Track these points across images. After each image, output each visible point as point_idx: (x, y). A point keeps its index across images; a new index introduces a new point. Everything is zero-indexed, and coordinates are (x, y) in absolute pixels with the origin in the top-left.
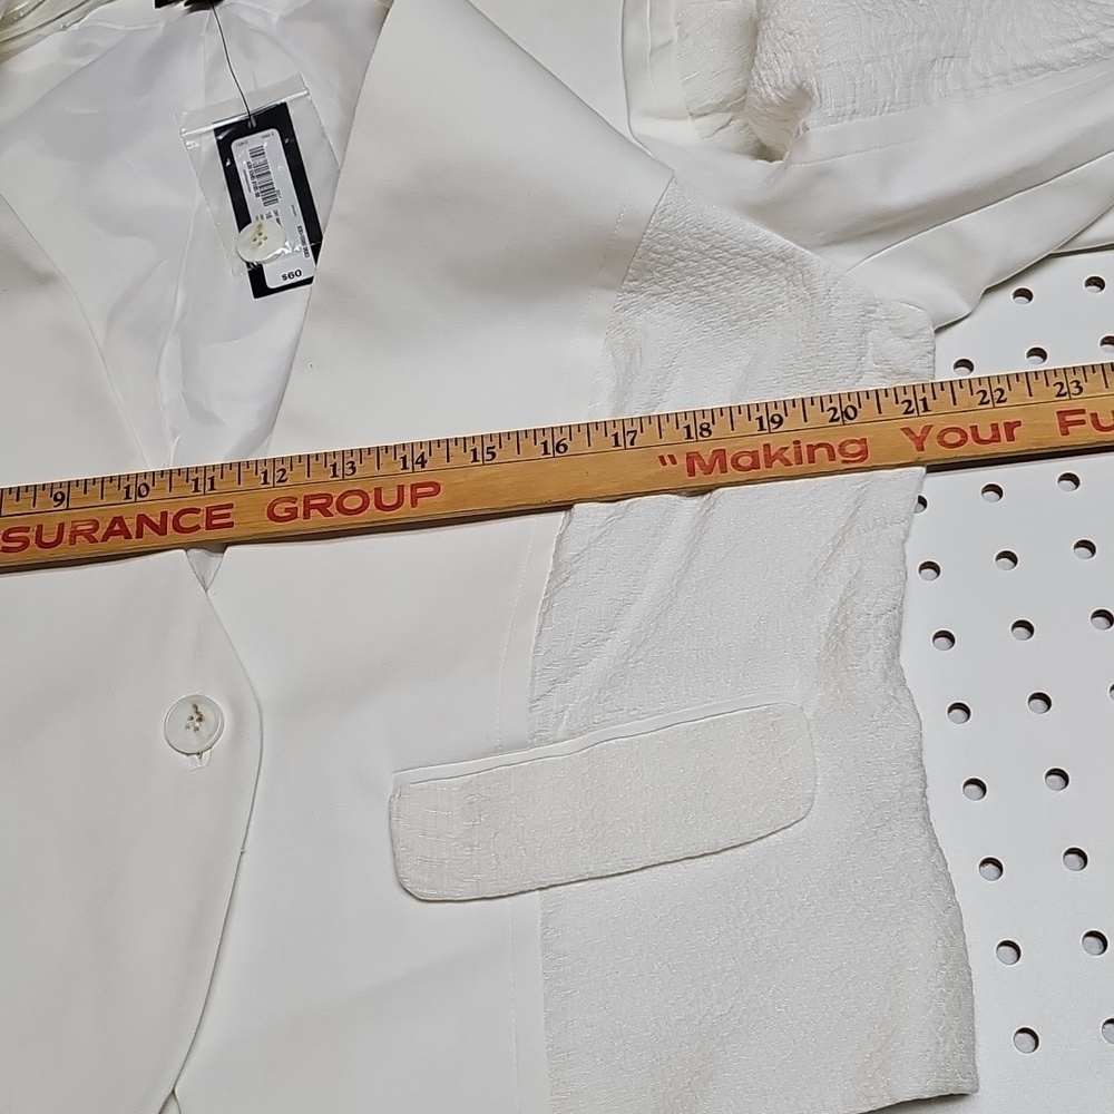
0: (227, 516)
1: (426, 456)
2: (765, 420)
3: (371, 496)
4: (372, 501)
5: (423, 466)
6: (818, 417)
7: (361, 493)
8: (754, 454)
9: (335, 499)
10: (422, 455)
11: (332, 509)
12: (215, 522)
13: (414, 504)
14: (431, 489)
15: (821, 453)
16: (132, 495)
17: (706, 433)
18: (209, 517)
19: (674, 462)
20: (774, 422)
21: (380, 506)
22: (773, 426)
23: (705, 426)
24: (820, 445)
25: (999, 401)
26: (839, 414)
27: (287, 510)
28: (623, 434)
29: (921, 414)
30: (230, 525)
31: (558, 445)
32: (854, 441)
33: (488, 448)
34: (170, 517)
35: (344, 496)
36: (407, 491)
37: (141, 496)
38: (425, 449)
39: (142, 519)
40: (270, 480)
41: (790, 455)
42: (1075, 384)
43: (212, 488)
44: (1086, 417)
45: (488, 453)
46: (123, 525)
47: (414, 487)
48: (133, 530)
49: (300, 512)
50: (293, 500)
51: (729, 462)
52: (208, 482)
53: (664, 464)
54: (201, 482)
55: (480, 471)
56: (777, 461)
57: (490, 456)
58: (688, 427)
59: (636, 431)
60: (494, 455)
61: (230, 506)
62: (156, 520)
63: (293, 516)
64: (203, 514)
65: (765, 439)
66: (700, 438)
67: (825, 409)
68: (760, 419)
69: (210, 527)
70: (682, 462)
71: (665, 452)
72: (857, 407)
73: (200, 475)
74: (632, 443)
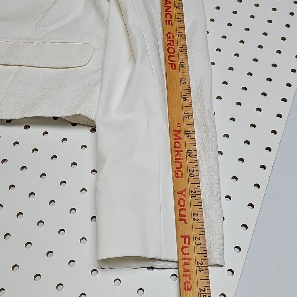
0: (169, 24)
1: (184, 68)
2: (191, 152)
3: (173, 55)
4: (171, 55)
5: (181, 67)
6: (191, 166)
7: (174, 53)
8: (179, 147)
9: (172, 47)
10: (184, 67)
11: (169, 46)
12: (168, 22)
13: (170, 64)
14: (174, 68)
15: (179, 165)
16: (177, 6)
17: (187, 136)
18: (169, 21)
19: (178, 127)
20: (190, 154)
21: (169, 56)
22: (189, 154)
23: (190, 136)
24: (181, 165)
25: (194, 219)
26: (192, 172)
27: (170, 36)
28: (188, 115)
29: (191, 195)
30: (167, 24)
31: (186, 99)
32: (182, 174)
33: (186, 82)
34: (170, 13)
35: (173, 49)
36: (173, 63)
37: (176, 8)
38: (186, 68)
39: (170, 7)
40: (179, 34)
41: (178, 157)
42: (200, 243)
43: (177, 22)
44: (187, 245)
45: (184, 82)
46: (168, 4)
47: (175, 64)
48: (167, 5)
49: (169, 39)
50: (173, 38)
51: (177, 141)
52: (180, 21)
53: (178, 124)
54: (180, 19)
55: (178, 80)
56: (177, 153)
57: (183, 82)
58: (189, 132)
59: (189, 118)
60: (184, 83)
61: (172, 25)
62: (169, 10)
63: (168, 37)
64: (170, 19)
65: (184, 151)
66: (186, 134)
67: (194, 169)
68: (191, 151)
69: (166, 21)
70: (178, 129)
71: (182, 125)
72: (194, 177)
73: (181, 19)
74: (185, 117)
